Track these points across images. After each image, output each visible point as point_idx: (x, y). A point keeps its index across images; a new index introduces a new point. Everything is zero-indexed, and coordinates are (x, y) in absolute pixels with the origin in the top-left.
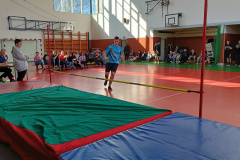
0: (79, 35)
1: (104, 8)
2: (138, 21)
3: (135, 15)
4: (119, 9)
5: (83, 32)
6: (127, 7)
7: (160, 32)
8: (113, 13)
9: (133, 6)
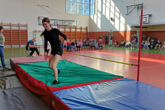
0: (81, 28)
1: (98, 10)
2: (119, 19)
3: (117, 14)
4: (108, 10)
5: (84, 27)
6: (113, 10)
7: (136, 27)
8: (104, 14)
9: (116, 8)
